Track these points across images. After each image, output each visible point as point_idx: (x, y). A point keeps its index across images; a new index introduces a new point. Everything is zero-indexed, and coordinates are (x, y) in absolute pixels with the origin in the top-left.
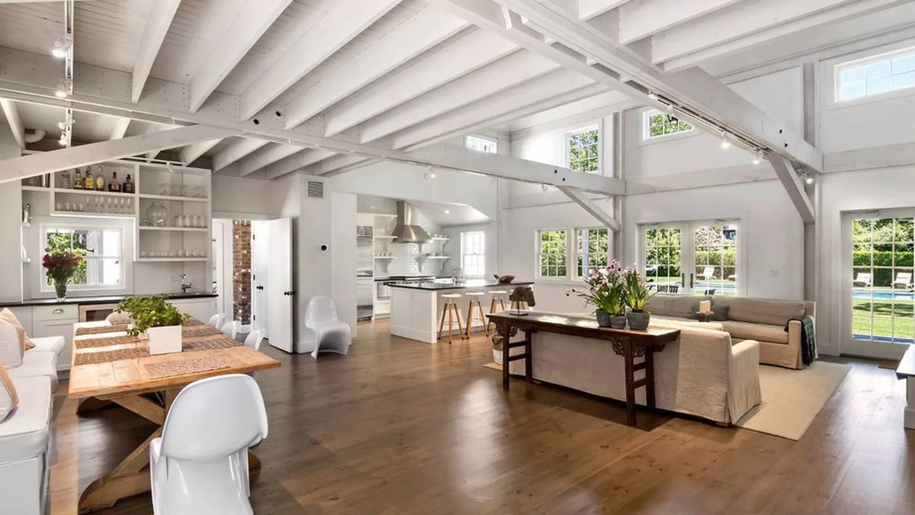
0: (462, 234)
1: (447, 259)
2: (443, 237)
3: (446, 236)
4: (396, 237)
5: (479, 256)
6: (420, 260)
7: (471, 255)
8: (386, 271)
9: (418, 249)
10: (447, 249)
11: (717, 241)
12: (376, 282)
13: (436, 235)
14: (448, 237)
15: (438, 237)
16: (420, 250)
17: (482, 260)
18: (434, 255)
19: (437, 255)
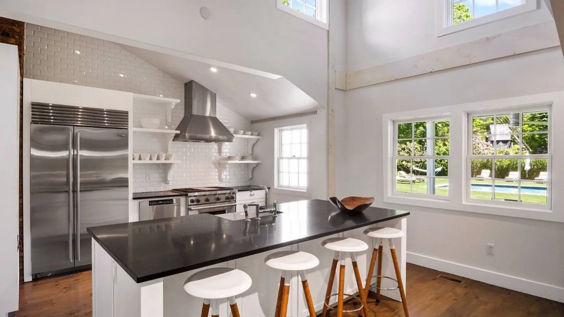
0: (276, 131)
1: (258, 164)
2: (252, 135)
3: (256, 133)
4: (179, 132)
5: (300, 160)
6: (220, 165)
7: (289, 158)
8: (165, 181)
9: (217, 151)
10: (257, 150)
11: (487, 149)
12: (137, 201)
13: (242, 132)
14: (258, 135)
15: (244, 134)
16: (220, 152)
17: (304, 165)
18: (238, 158)
19: (243, 158)
